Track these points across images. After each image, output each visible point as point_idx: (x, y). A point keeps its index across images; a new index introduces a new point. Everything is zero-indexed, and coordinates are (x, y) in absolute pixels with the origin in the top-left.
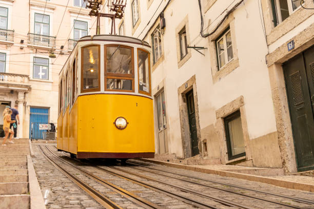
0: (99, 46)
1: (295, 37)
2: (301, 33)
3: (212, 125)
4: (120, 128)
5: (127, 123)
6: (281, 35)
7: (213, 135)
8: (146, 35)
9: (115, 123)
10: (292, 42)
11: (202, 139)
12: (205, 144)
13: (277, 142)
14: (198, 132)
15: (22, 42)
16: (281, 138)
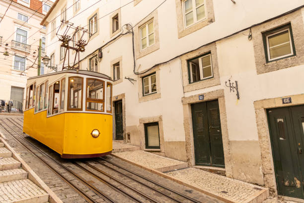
0: (83, 78)
1: (205, 93)
2: (209, 93)
3: (136, 126)
4: (94, 137)
5: (99, 133)
6: (194, 89)
7: (136, 132)
8: (86, 58)
9: (92, 134)
10: (202, 95)
11: (127, 132)
12: (129, 135)
13: (185, 147)
14: (124, 127)
15: (7, 45)
16: (188, 146)
